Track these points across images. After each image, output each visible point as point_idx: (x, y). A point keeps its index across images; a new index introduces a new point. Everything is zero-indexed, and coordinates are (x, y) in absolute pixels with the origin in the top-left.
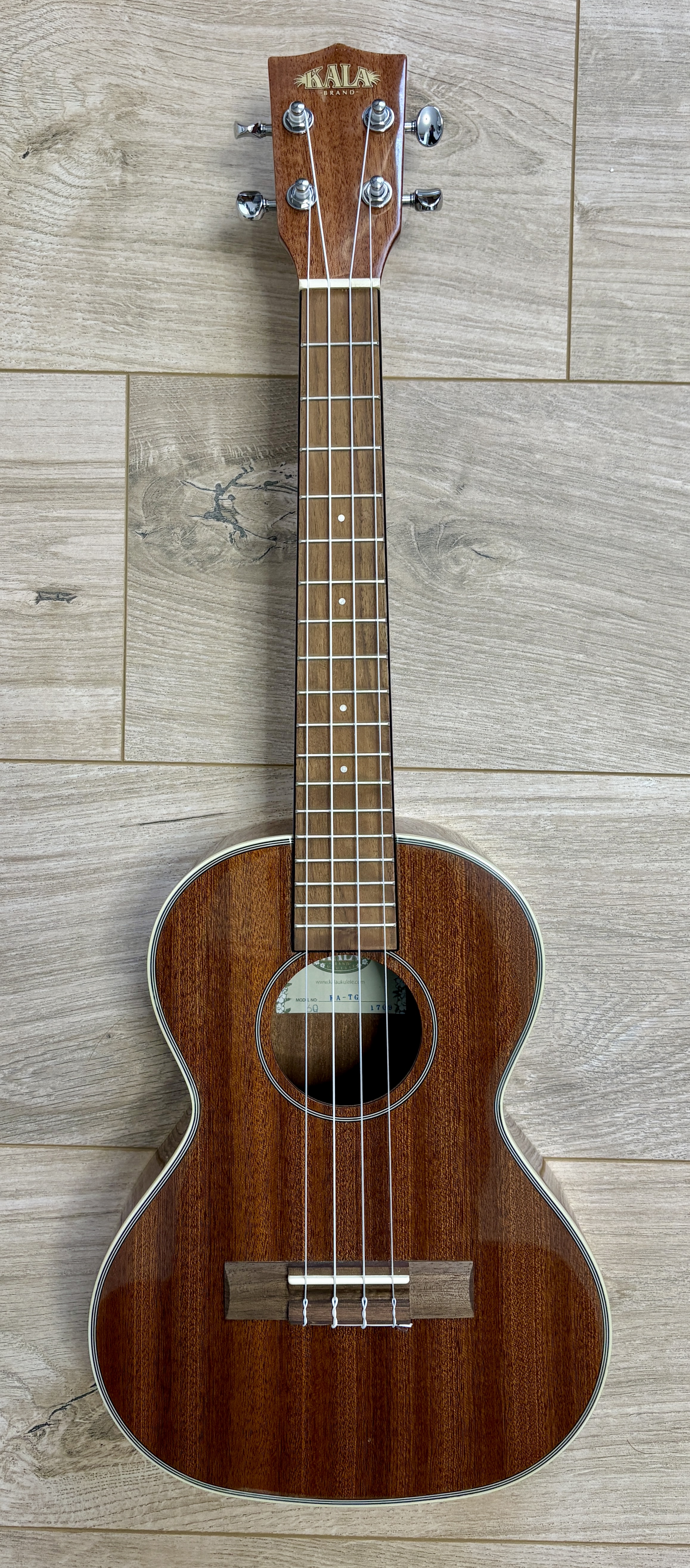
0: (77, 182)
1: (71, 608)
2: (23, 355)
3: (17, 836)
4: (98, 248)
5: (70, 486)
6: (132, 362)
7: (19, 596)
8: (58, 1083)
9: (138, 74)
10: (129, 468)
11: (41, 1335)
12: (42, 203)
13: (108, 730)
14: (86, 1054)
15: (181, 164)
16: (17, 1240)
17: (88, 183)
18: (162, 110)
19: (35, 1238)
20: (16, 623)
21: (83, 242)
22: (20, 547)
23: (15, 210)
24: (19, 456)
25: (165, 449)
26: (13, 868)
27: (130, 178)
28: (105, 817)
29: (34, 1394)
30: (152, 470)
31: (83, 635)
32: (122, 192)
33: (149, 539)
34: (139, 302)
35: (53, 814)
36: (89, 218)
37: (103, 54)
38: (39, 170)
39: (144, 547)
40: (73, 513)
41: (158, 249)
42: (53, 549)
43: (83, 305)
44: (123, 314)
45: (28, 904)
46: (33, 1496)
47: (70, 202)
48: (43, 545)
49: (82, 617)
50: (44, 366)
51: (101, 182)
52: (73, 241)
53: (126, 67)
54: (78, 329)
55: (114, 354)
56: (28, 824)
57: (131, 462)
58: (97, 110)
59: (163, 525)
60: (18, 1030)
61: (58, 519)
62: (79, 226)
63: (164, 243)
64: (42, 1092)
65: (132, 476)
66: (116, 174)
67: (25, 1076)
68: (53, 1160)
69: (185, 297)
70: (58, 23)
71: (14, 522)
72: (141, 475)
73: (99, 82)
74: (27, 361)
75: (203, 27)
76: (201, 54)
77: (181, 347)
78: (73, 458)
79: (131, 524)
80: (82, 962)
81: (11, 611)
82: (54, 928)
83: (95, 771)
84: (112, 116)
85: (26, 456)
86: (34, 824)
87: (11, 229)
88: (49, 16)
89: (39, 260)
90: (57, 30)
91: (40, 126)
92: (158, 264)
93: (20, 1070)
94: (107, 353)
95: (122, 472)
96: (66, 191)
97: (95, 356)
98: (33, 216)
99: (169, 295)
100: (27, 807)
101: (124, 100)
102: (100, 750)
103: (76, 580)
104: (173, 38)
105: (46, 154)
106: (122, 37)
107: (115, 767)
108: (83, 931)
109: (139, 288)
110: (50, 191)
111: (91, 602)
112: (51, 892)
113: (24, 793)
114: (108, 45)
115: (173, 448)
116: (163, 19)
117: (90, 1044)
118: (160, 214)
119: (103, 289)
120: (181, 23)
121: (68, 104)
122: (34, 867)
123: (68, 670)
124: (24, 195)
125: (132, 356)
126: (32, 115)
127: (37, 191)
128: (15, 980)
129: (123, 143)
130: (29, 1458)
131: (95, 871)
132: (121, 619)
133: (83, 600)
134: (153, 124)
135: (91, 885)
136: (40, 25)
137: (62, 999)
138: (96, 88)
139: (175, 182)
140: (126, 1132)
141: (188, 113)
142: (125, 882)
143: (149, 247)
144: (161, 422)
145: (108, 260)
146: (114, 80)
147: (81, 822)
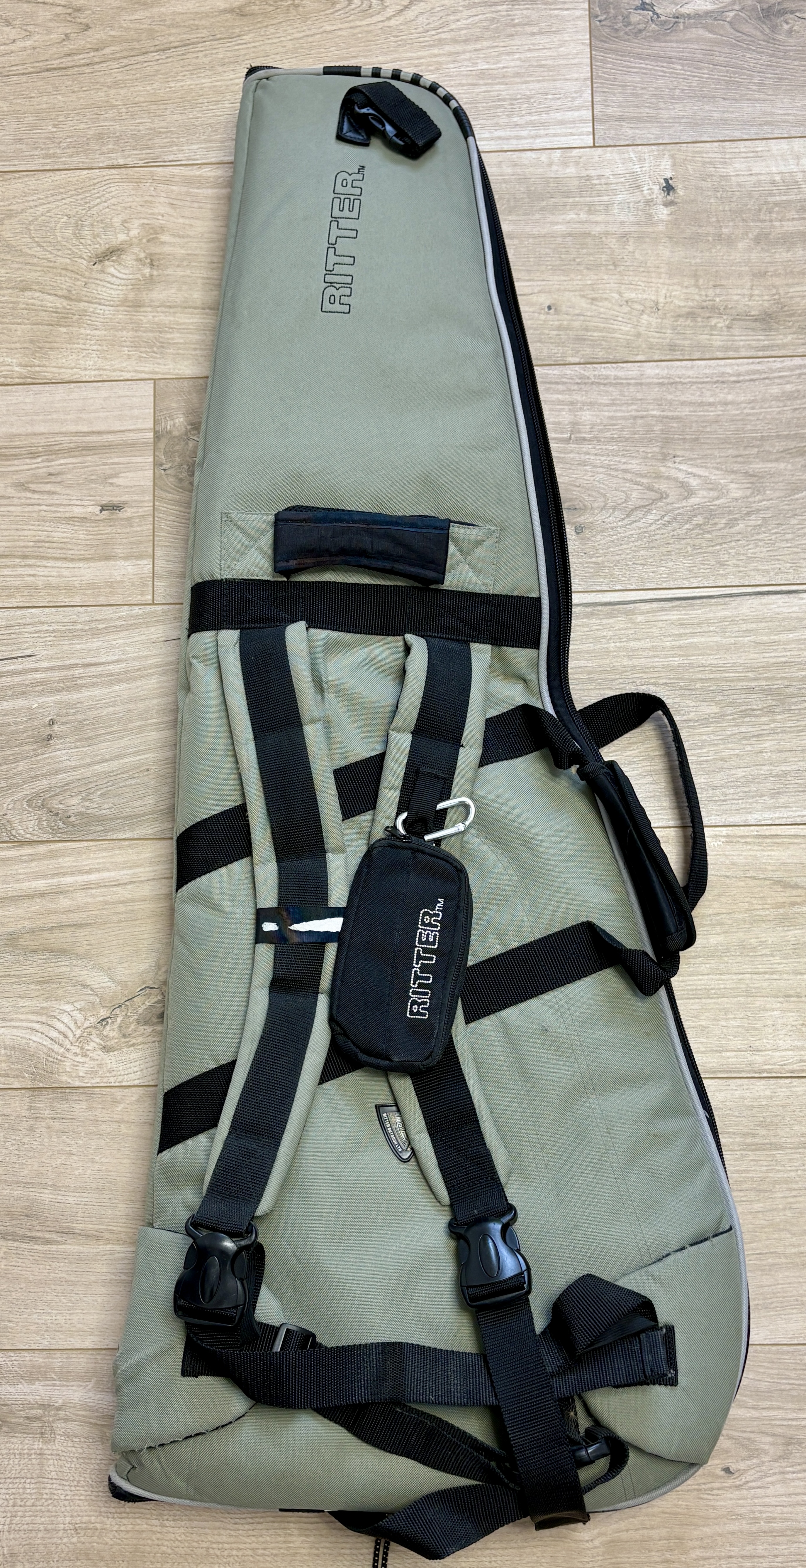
0: (124, 277)
1: (121, 515)
2: (93, 373)
3: (90, 651)
4: (137, 312)
5: (121, 445)
6: (157, 373)
7: (90, 509)
8: (116, 800)
9: (160, 217)
10: (155, 432)
11: (106, 960)
12: (104, 289)
13: (144, 585)
14: (133, 782)
15: (185, 263)
16: (90, 900)
17: (131, 277)
18: (173, 235)
19: (101, 899)
20: (88, 525)
21: (128, 309)
22: (91, 481)
23: (88, 294)
24: (90, 430)
25: (177, 421)
26: (87, 670)
27: (155, 273)
28: (143, 637)
29: (101, 998)
30: (170, 432)
31: (128, 530)
32: (151, 281)
33: (168, 472)
34: (161, 340)
35: (112, 637)
36: (131, 296)
37: (139, 208)
38: (103, 271)
39: (164, 477)
40: (122, 460)
41: (172, 310)
42: (110, 481)
43: (128, 343)
44: (151, 347)
45: (96, 692)
46: (100, 1066)
47: (120, 288)
48: (105, 479)
49: (129, 519)
50: (105, 378)
51: (139, 276)
52: (122, 309)
53: (152, 214)
54: (126, 357)
55: (146, 369)
56: (95, 644)
57: (157, 429)
58: (136, 238)
59: (176, 464)
60: (91, 769)
61: (113, 464)
62: (126, 300)
63: (175, 307)
64: (106, 806)
65: (157, 437)
66: (147, 271)
67: (96, 797)
68: (113, 849)
69: (188, 335)
70: (113, 194)
71: (87, 467)
72: (162, 436)
73: (137, 223)
74: (95, 376)
75: (196, 191)
76: (196, 205)
77: (186, 363)
78: (123, 428)
79: (157, 464)
80: (131, 726)
81: (86, 518)
82: (113, 706)
83: (136, 610)
84: (144, 241)
85: (94, 429)
86: (100, 643)
87: (86, 304)
88: (108, 190)
89: (102, 320)
90: (113, 197)
91: (103, 248)
92: (172, 319)
93: (93, 793)
94: (142, 369)
95: (151, 435)
96: (118, 282)
97: (136, 371)
98: (98, 296)
99: (178, 335)
100: (95, 633)
101: (151, 231)
102: (139, 597)
103: (124, 498)
104: (179, 197)
105: (107, 263)
106: (150, 199)
107: (149, 607)
108: (131, 706)
109: (160, 332)
110: (109, 282)
111: (133, 510)
112: (111, 684)
113: (93, 625)
114: (141, 203)
115: (182, 420)
116: (174, 188)
117: (136, 775)
118: (173, 291)
119: (140, 334)
120: (184, 189)
121: (119, 235)
122: (100, 669)
123: (119, 551)
124: (93, 285)
125: (157, 370)
126: (98, 243)
127: (101, 283)
128: (89, 738)
129: (151, 254)
130: (98, 1040)
131: (138, 670)
132: (151, 519)
133: (129, 510)
134: (169, 243)
135: (135, 679)
136: (103, 195)
137: (118, 748)
138: (136, 226)
139: (182, 273)
140: (159, 829)
141: (188, 236)
142: (156, 676)
143: (167, 310)
144: (174, 405)
145: (142, 318)
146: (146, 221)
147: (128, 641)
